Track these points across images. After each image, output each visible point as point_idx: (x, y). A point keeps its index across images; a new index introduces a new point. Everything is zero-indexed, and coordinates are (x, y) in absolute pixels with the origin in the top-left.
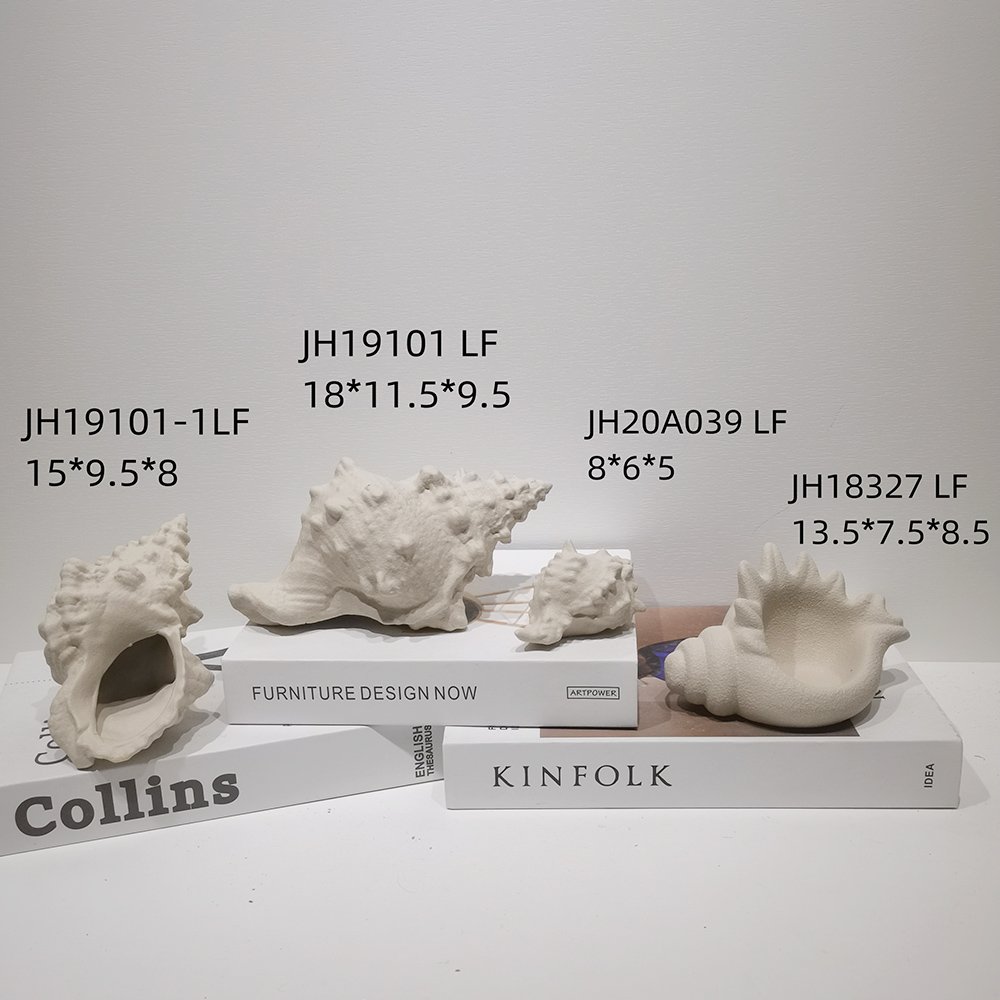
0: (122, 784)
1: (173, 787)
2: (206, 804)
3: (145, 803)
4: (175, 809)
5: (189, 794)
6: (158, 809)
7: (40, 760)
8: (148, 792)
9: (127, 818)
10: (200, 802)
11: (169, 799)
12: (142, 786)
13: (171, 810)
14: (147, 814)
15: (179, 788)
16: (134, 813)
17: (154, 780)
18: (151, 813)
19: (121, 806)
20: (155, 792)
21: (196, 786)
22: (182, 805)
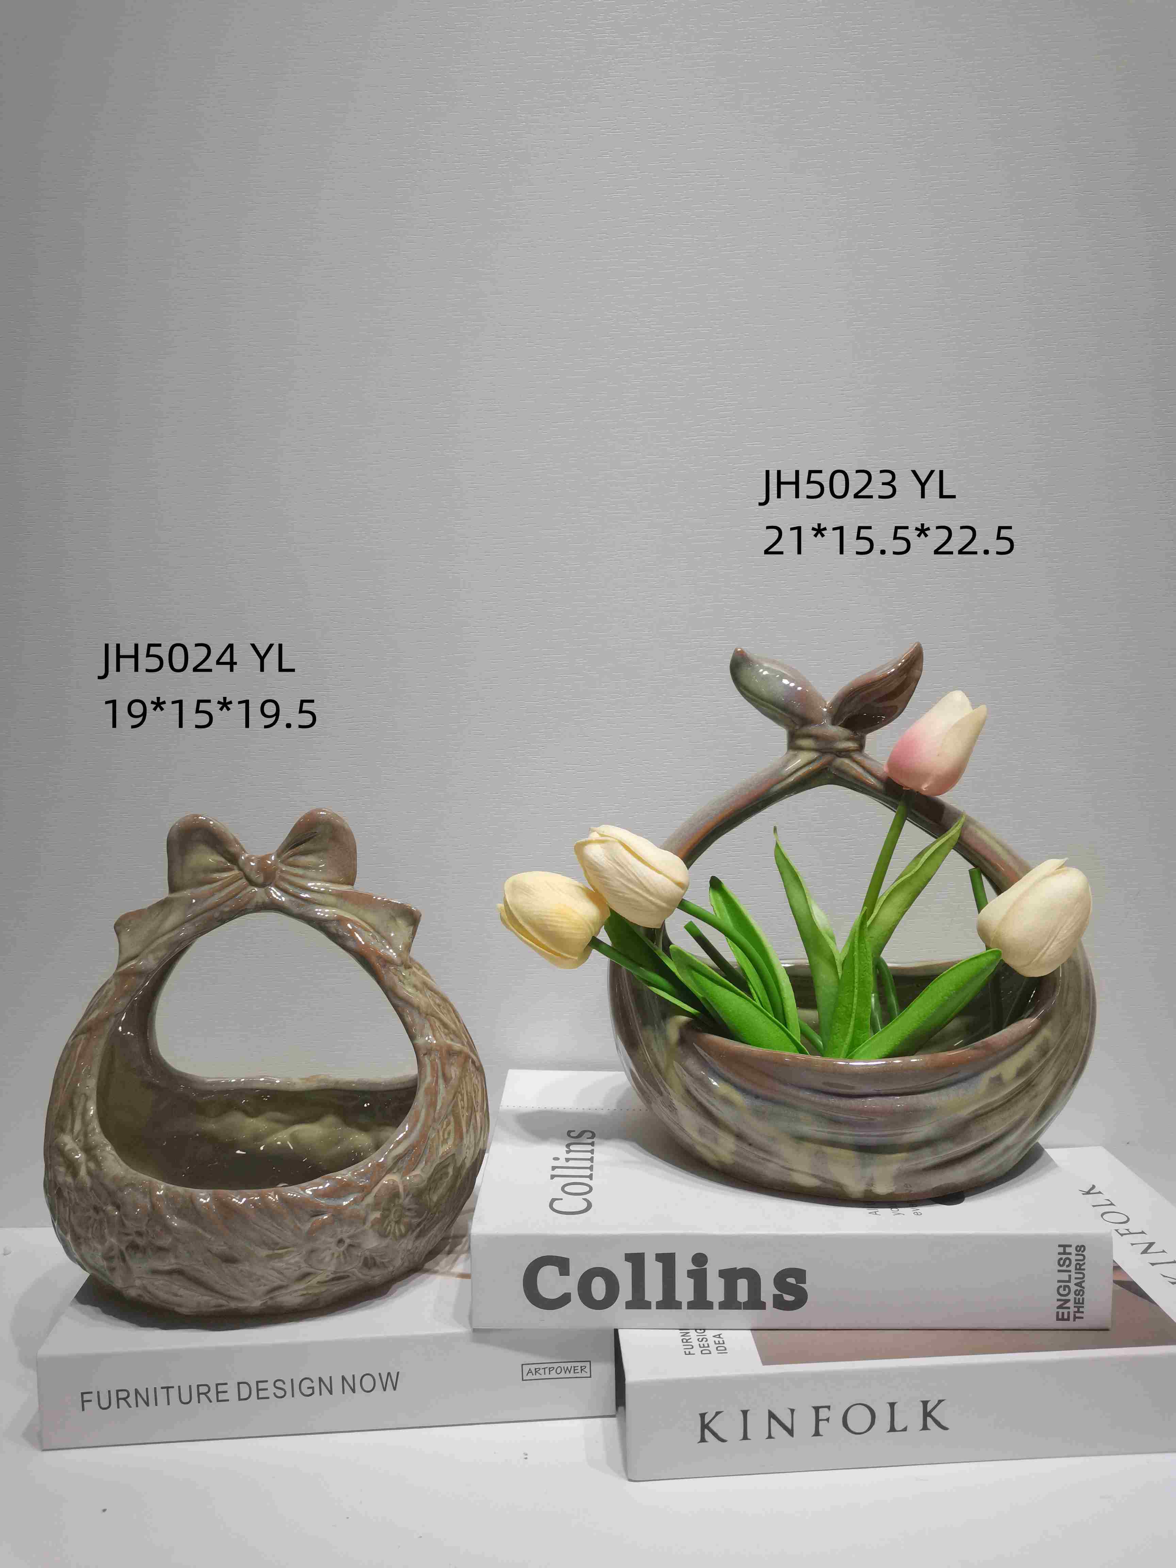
0: (660, 1257)
1: (723, 1273)
2: (762, 1306)
3: (685, 1290)
4: (723, 1306)
5: (742, 1285)
6: (700, 1302)
7: (555, 1205)
8: (690, 1274)
9: (660, 1305)
10: (755, 1303)
11: (716, 1290)
12: (684, 1265)
13: (716, 1306)
14: (684, 1305)
15: (730, 1276)
16: (669, 1302)
17: (700, 1259)
18: (691, 1305)
19: (654, 1290)
20: (699, 1276)
21: (752, 1277)
22: (730, 1302)
